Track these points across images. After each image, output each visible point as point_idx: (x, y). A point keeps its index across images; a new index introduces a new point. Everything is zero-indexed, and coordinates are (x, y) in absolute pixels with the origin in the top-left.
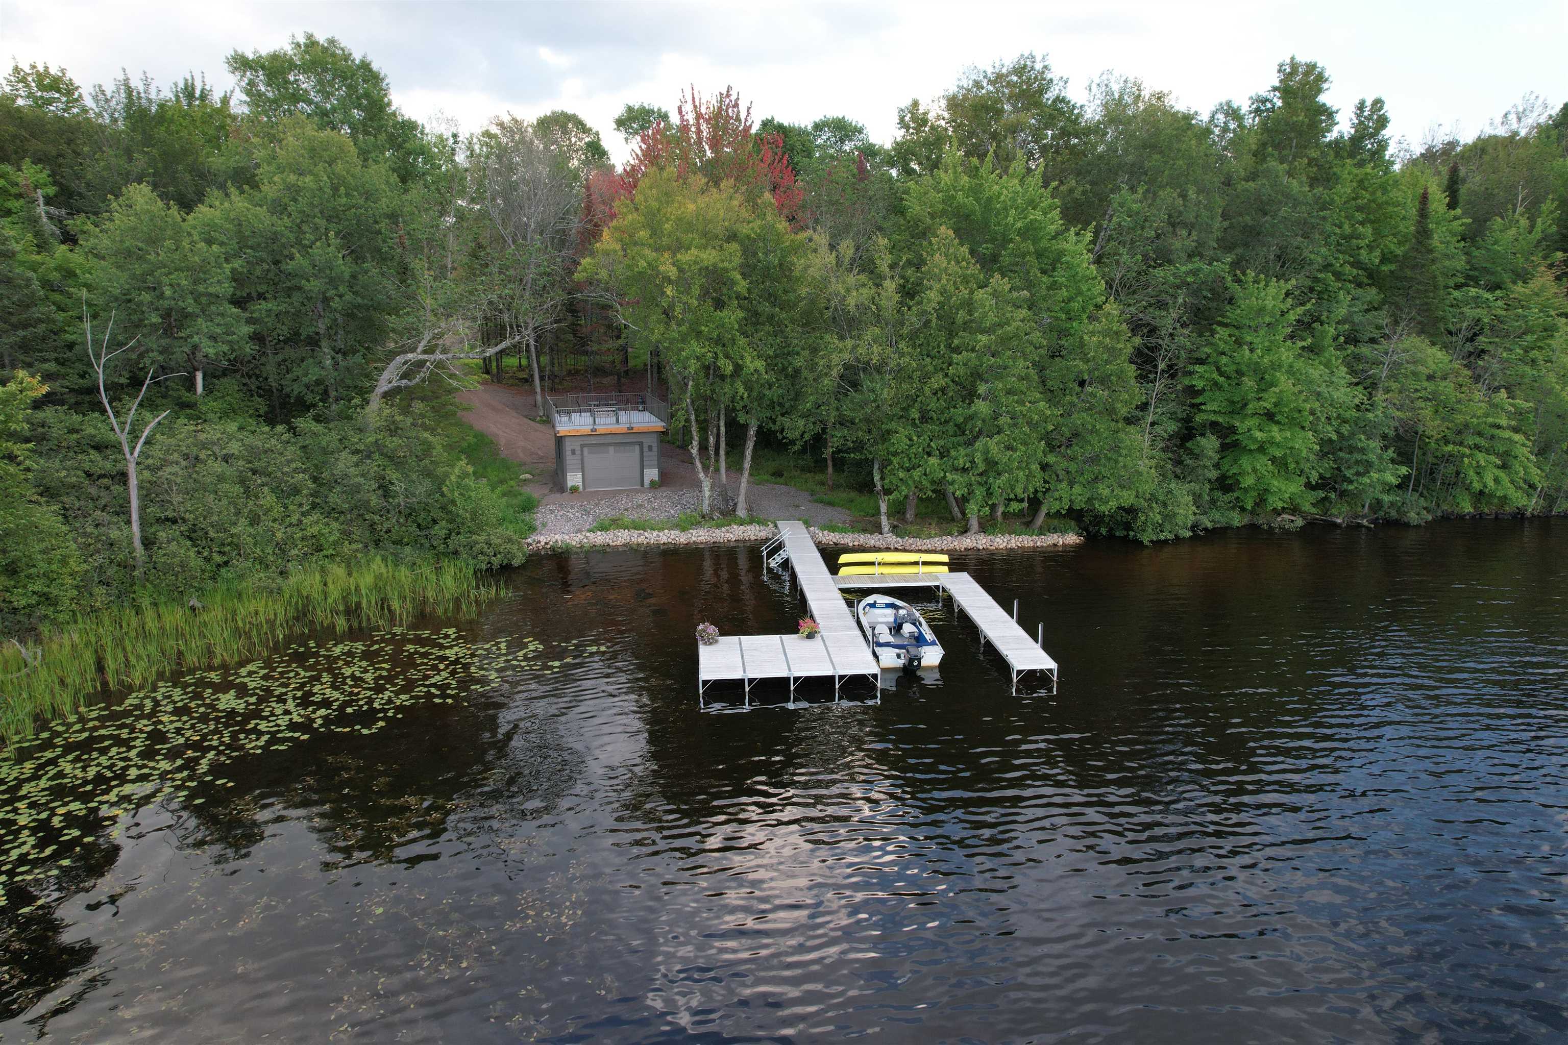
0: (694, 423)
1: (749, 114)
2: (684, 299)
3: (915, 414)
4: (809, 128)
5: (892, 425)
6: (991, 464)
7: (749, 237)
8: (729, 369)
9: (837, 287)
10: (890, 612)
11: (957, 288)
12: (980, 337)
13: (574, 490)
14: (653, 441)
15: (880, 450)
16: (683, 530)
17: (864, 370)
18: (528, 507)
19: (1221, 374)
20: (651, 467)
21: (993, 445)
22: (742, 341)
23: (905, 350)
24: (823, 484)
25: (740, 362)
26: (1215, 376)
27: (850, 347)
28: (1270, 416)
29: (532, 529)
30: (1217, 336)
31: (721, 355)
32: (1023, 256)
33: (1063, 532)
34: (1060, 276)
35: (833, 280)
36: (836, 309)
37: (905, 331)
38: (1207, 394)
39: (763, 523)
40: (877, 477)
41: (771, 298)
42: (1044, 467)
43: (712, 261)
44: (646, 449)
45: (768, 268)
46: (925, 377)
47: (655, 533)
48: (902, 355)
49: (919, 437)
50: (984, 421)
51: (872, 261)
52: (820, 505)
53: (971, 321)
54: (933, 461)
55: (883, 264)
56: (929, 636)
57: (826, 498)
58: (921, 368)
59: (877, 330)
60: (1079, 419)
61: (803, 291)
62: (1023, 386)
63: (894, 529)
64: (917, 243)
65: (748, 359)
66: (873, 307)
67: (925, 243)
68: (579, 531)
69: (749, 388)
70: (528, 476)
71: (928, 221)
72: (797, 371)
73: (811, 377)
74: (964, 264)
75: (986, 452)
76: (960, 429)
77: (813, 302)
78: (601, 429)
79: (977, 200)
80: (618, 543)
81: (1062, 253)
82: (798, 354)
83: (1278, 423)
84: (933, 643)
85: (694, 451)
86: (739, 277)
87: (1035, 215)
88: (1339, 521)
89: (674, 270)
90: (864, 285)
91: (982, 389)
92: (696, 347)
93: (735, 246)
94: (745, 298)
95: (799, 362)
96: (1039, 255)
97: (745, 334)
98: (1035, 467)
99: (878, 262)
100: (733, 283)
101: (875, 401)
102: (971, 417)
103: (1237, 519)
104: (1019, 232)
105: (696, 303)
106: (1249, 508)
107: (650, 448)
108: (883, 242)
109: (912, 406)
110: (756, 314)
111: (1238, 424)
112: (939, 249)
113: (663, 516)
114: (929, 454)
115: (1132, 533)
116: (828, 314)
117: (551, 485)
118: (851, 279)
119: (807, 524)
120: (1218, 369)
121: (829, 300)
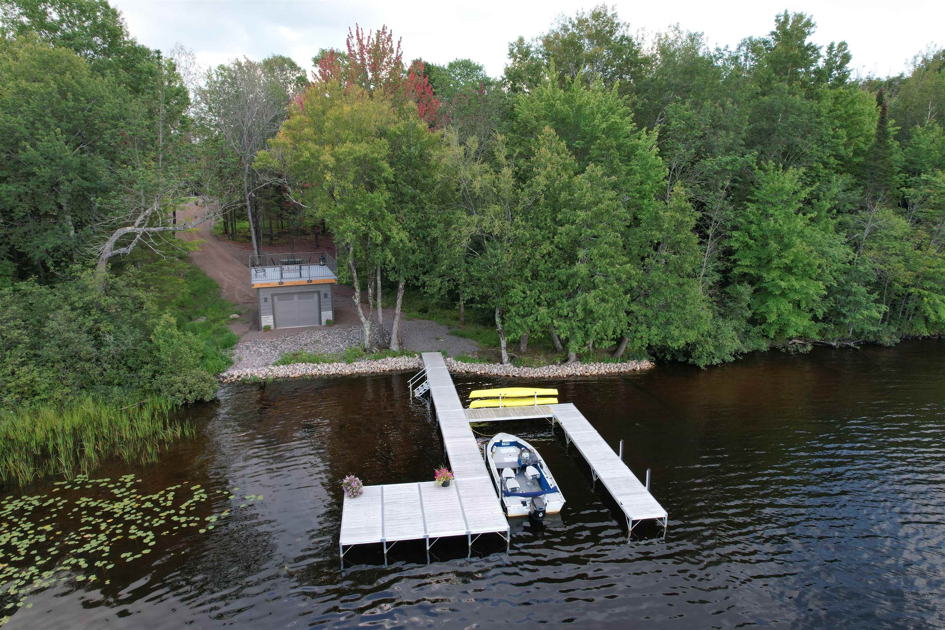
0: (356, 279)
1: (399, 46)
2: (342, 183)
3: (528, 273)
4: (446, 67)
5: (510, 282)
6: (589, 312)
7: (395, 133)
8: (380, 239)
9: (464, 173)
10: (514, 450)
11: (559, 174)
12: (579, 212)
13: (267, 328)
14: (327, 290)
15: (501, 302)
16: (349, 362)
17: (487, 239)
18: (229, 344)
19: (751, 238)
20: (326, 310)
21: (591, 298)
22: (390, 217)
23: (520, 223)
24: (457, 319)
25: (388, 233)
26: (747, 239)
27: (476, 221)
28: (788, 269)
29: (230, 363)
30: (748, 210)
31: (373, 228)
32: (608, 149)
33: (640, 360)
34: (635, 164)
35: (462, 167)
36: (465, 190)
37: (520, 208)
38: (741, 252)
39: (411, 354)
40: (498, 320)
41: (414, 182)
42: (628, 313)
43: (363, 152)
44: (322, 296)
45: (410, 158)
46: (536, 244)
47: (326, 365)
48: (517, 228)
49: (531, 290)
50: (582, 278)
51: (492, 154)
52: (455, 338)
53: (572, 200)
54: (543, 310)
55: (501, 157)
56: (551, 482)
57: (460, 331)
58: (533, 237)
59: (498, 208)
60: (656, 276)
61: (438, 177)
62: (611, 251)
63: (512, 359)
64: (526, 139)
65: (395, 231)
66: (495, 190)
67: (533, 139)
68: (267, 365)
69: (396, 253)
70: (235, 316)
71: (534, 122)
72: (435, 240)
73: (445, 245)
74: (563, 155)
75: (586, 303)
76: (564, 285)
77: (447, 186)
78: (287, 282)
79: (571, 107)
80: (296, 375)
81: (635, 148)
82: (435, 226)
83: (794, 274)
84: (554, 490)
85: (357, 301)
86: (387, 165)
87: (615, 118)
88: (834, 344)
89: (333, 160)
90: (487, 172)
91: (581, 253)
92: (351, 222)
93: (384, 141)
94: (393, 182)
95: (436, 233)
96: (619, 148)
97: (392, 211)
98: (622, 314)
99: (496, 153)
100: (381, 170)
101: (497, 264)
102: (572, 276)
103: (764, 346)
104: (603, 131)
105: (351, 186)
106: (772, 337)
107: (326, 296)
108: (501, 138)
109: (526, 267)
110: (402, 194)
111: (765, 275)
112: (544, 143)
113: (334, 350)
114: (539, 304)
115: (691, 360)
116: (458, 195)
117: (251, 324)
118: (477, 167)
119: (445, 355)
120: (749, 235)
121: (459, 184)
